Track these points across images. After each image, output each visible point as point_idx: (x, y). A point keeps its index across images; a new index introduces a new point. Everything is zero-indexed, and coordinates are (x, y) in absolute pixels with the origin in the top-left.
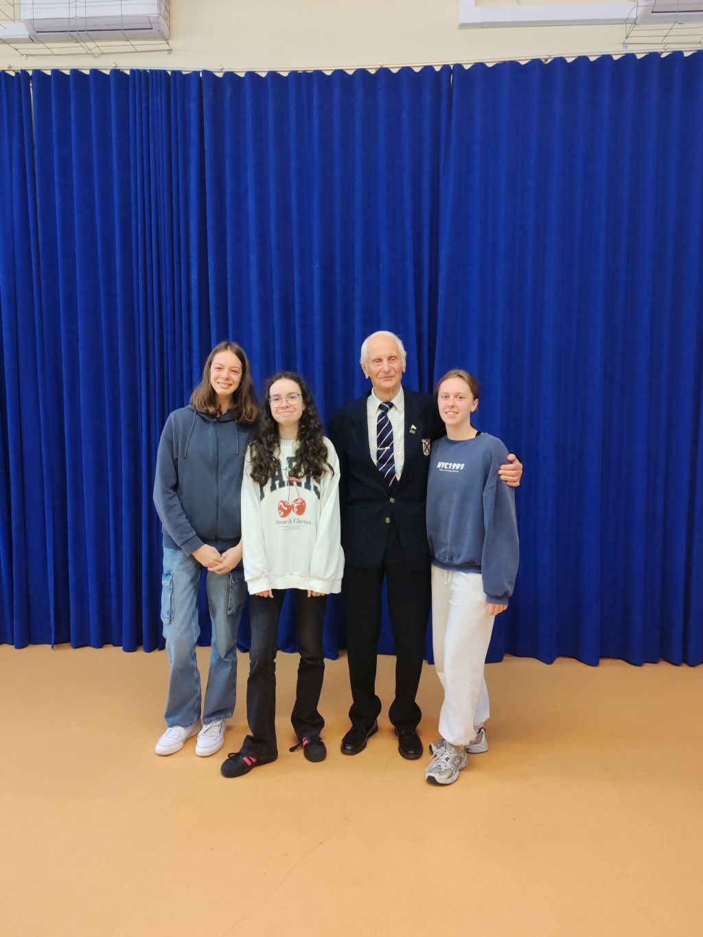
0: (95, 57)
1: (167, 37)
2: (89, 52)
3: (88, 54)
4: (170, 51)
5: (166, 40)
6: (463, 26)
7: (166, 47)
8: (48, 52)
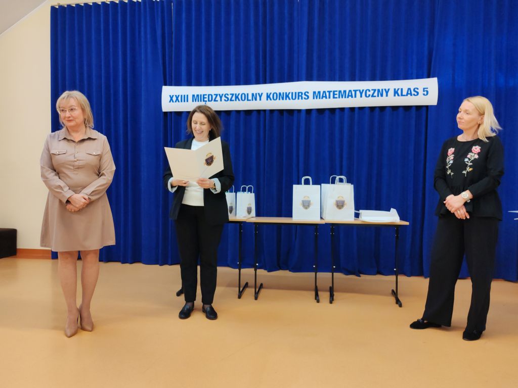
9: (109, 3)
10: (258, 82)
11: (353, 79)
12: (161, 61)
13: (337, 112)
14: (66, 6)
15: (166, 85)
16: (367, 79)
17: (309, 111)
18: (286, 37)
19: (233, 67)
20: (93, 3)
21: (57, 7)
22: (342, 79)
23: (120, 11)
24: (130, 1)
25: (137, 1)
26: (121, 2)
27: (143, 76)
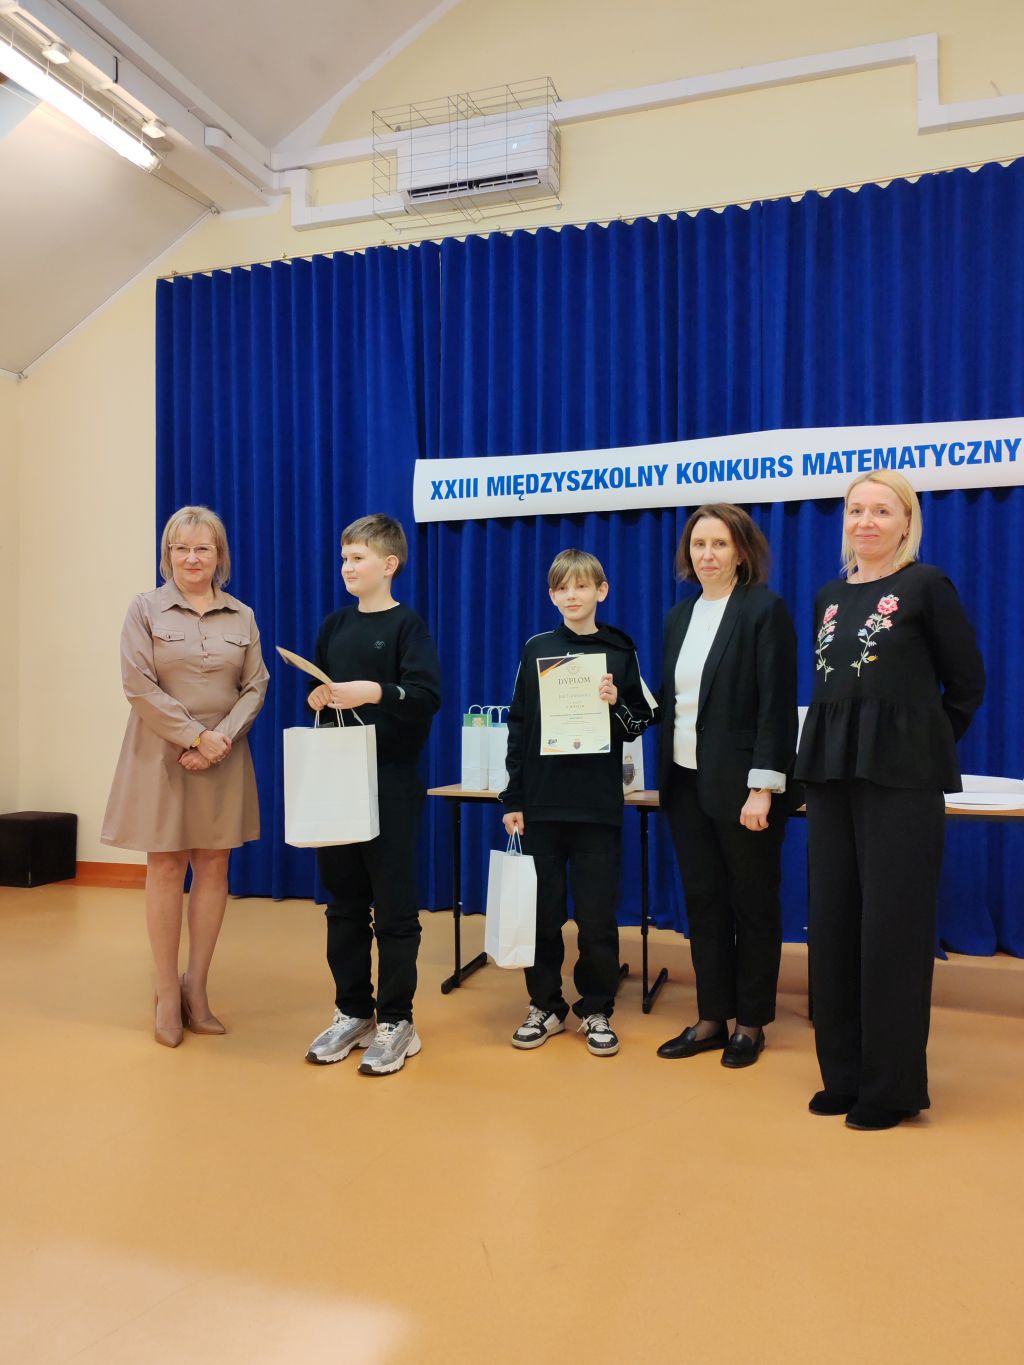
0: (476, 223)
1: (557, 190)
2: (469, 218)
3: (467, 220)
4: (559, 206)
5: (556, 194)
6: (924, 131)
7: (556, 201)
8: (424, 223)
9: (290, 263)
10: (654, 438)
11: (914, 416)
12: (412, 399)
14: (191, 277)
15: (423, 456)
16: (954, 415)
17: (792, 508)
18: (729, 318)
19: (590, 402)
20: (254, 266)
21: (171, 281)
22: (883, 418)
23: (314, 280)
24: (340, 255)
25: (356, 253)
26: (319, 258)
27: (369, 437)
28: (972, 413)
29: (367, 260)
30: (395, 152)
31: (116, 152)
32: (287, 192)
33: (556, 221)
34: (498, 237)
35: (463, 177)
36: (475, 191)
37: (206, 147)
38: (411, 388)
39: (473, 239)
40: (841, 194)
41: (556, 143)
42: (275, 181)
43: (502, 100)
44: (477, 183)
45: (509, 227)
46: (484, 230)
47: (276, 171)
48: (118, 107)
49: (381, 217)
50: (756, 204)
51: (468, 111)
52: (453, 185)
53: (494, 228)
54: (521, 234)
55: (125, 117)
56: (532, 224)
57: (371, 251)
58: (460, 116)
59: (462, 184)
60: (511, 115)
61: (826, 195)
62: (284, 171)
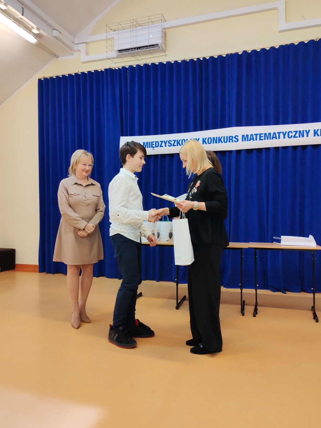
0: (139, 61)
1: (165, 50)
2: (137, 59)
4: (166, 55)
5: (165, 52)
6: (280, 31)
7: (164, 54)
8: (123, 61)
9: (80, 74)
10: (195, 130)
11: (277, 123)
12: (119, 117)
13: (263, 151)
14: (49, 78)
15: (123, 136)
16: (290, 122)
17: (239, 152)
19: (175, 119)
20: (69, 75)
21: (43, 79)
22: (267, 123)
23: (88, 79)
24: (96, 71)
25: (101, 70)
26: (89, 72)
27: (106, 129)
28: (295, 122)
29: (105, 73)
30: (113, 38)
31: (24, 38)
32: (79, 51)
33: (164, 60)
34: (146, 65)
35: (135, 46)
36: (139, 50)
37: (53, 36)
38: (119, 114)
39: (138, 66)
40: (254, 52)
41: (164, 35)
42: (75, 47)
43: (147, 21)
44: (140, 48)
45: (149, 62)
46: (142, 63)
47: (75, 44)
48: (24, 24)
49: (109, 59)
50: (227, 55)
51: (136, 24)
52: (132, 49)
53: (145, 63)
54: (153, 64)
55: (26, 26)
56: (157, 61)
57: (106, 70)
58: (134, 26)
59: (135, 48)
60: (150, 26)
61: (250, 52)
62: (78, 44)
